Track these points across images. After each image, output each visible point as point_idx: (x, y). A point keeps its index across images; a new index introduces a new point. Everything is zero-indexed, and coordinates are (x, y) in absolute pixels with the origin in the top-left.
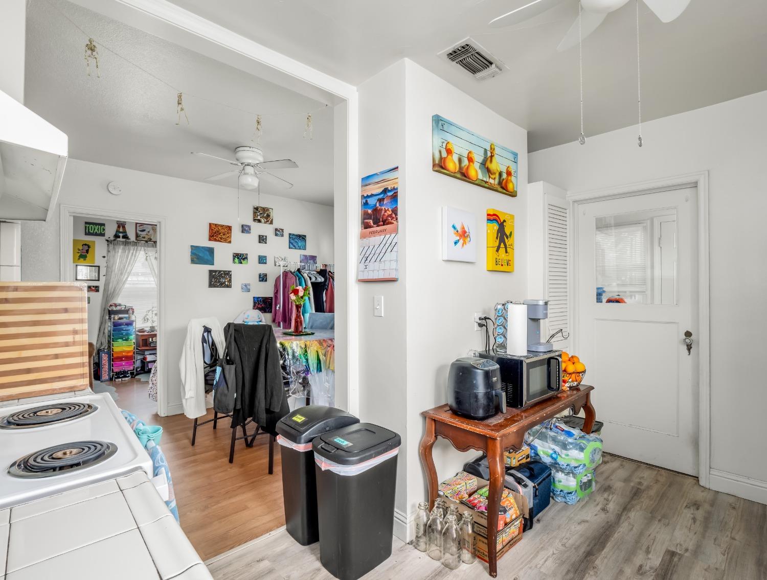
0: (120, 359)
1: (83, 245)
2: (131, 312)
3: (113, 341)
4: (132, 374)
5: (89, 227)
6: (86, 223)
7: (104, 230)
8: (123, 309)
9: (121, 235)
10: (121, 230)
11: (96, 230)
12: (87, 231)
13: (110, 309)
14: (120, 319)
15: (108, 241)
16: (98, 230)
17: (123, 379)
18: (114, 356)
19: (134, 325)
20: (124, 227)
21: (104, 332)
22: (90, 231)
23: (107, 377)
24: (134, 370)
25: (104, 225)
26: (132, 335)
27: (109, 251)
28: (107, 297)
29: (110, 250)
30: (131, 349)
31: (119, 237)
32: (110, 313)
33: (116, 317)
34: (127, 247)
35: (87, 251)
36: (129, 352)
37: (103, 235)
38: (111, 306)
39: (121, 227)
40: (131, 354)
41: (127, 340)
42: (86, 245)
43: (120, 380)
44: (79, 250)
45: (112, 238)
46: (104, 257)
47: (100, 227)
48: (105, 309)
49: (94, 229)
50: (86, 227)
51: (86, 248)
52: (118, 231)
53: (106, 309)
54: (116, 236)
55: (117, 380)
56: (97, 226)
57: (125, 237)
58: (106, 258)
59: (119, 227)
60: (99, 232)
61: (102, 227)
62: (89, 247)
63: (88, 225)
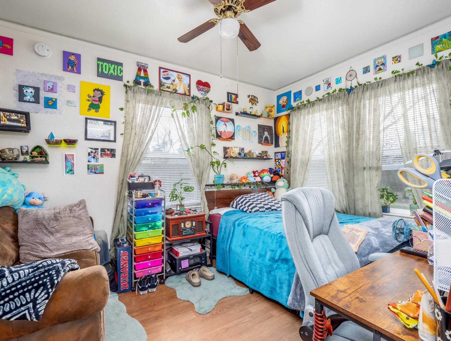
0: (144, 257)
1: (94, 91)
2: (157, 186)
3: (135, 230)
4: (161, 277)
5: (102, 65)
6: (99, 59)
7: (121, 71)
8: (147, 181)
9: (142, 81)
10: (142, 74)
11: (111, 71)
12: (100, 70)
13: (130, 182)
14: (144, 196)
15: (125, 86)
16: (114, 70)
17: (150, 290)
18: (137, 253)
19: (163, 205)
20: (145, 71)
21: (122, 215)
22: (104, 70)
23: (127, 287)
24: (162, 272)
25: (121, 64)
26: (160, 220)
27: (128, 101)
28: (126, 166)
29: (129, 99)
30: (159, 240)
31: (139, 83)
32: (132, 187)
33: (140, 193)
34: (150, 98)
35: (100, 99)
36: (155, 245)
37: (120, 79)
38: (131, 176)
39: (142, 70)
40: (158, 248)
41: (153, 228)
42: (98, 90)
43: (146, 292)
44: (90, 97)
45: (131, 84)
46: (122, 109)
47: (116, 66)
48: (123, 180)
49: (109, 69)
50: (98, 65)
51: (98, 94)
52: (138, 76)
53: (125, 181)
54: (137, 82)
55: (141, 293)
56: (113, 66)
57: (147, 84)
58: (123, 112)
59: (140, 70)
60: (116, 74)
61: (119, 67)
62: (102, 93)
63: (101, 63)
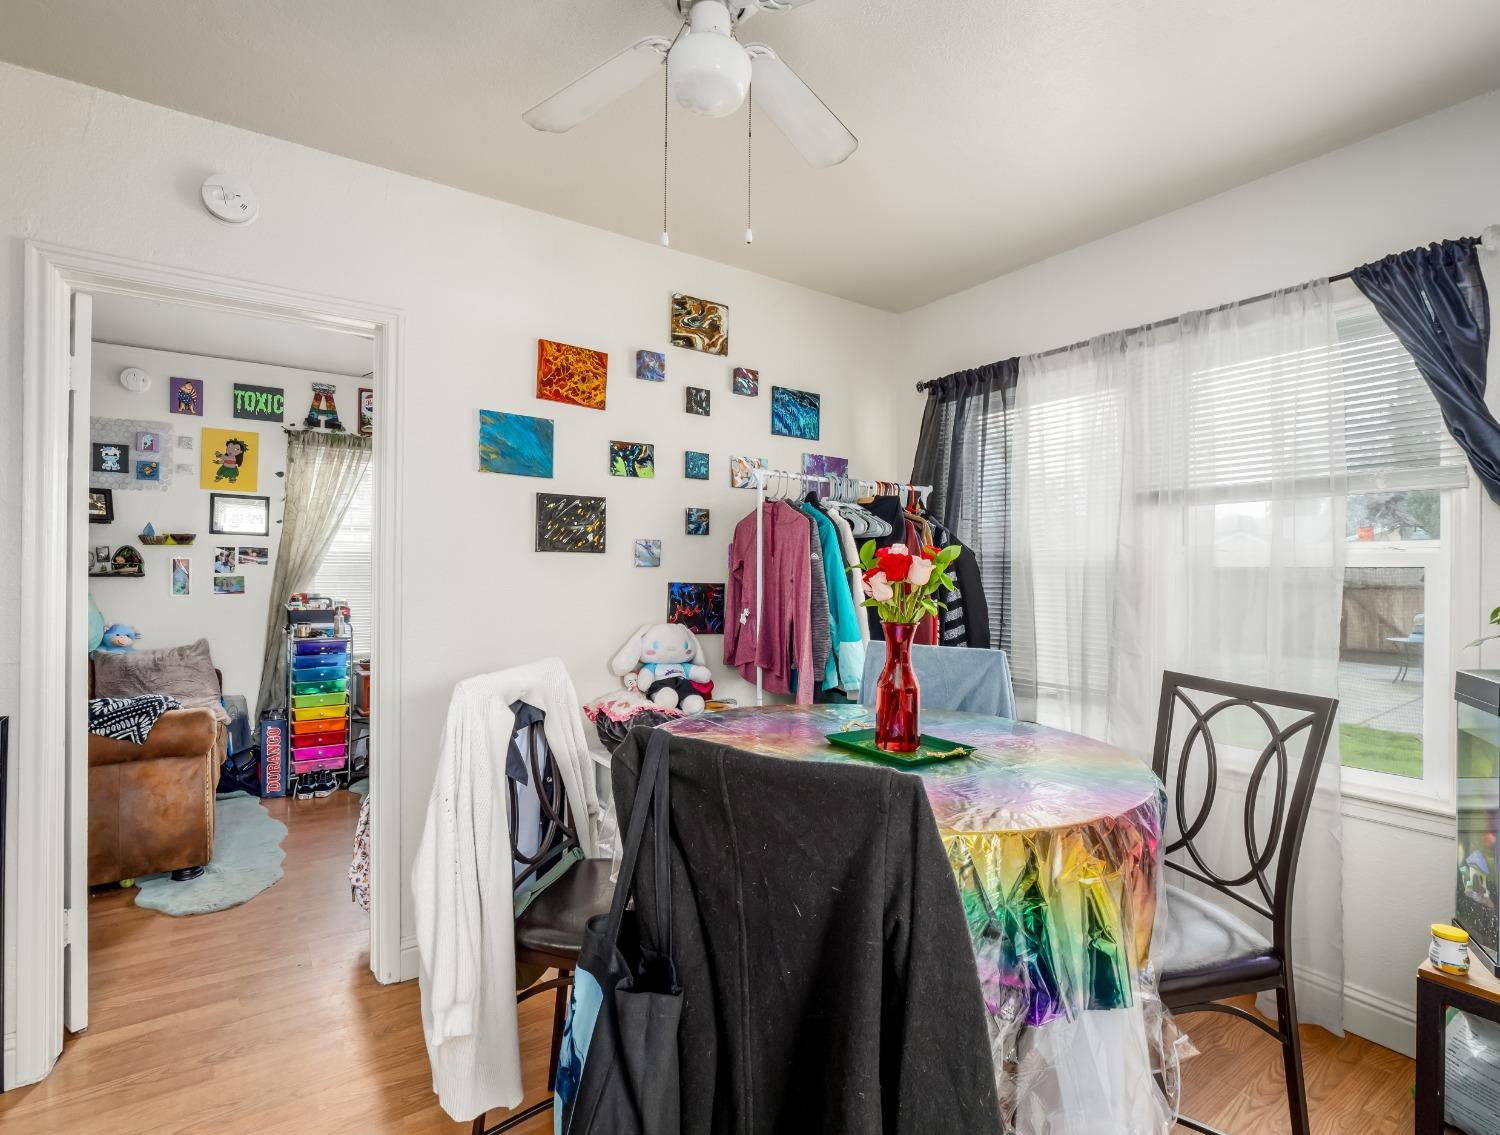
0: (311, 739)
1: (228, 444)
2: (340, 616)
3: (294, 693)
4: (342, 778)
5: (243, 397)
6: (237, 386)
7: (280, 405)
8: (323, 608)
9: (323, 419)
10: (323, 406)
11: (261, 406)
12: (239, 407)
13: (291, 609)
14: (314, 634)
15: (288, 432)
16: (266, 403)
17: (318, 794)
18: (298, 731)
19: (348, 651)
20: (330, 399)
21: (276, 669)
22: (247, 406)
23: (278, 788)
24: (346, 768)
25: (280, 392)
26: (342, 677)
27: (291, 460)
28: (286, 579)
29: (294, 457)
30: (340, 713)
31: (317, 424)
32: (294, 618)
33: (305, 630)
34: (336, 451)
35: (239, 459)
36: (333, 720)
37: (279, 418)
38: (294, 600)
39: (323, 398)
40: (339, 727)
41: (328, 690)
42: (235, 442)
43: (311, 795)
44: (219, 456)
45: (300, 427)
46: (280, 474)
47: (270, 396)
48: (279, 606)
49: (257, 402)
50: (236, 397)
51: (236, 450)
52: (314, 409)
53: (282, 608)
54: (311, 422)
55: (302, 796)
56: (264, 396)
57: (334, 424)
58: (283, 479)
59: (317, 398)
60: (269, 410)
61: (277, 397)
62: (243, 447)
63: (240, 393)
